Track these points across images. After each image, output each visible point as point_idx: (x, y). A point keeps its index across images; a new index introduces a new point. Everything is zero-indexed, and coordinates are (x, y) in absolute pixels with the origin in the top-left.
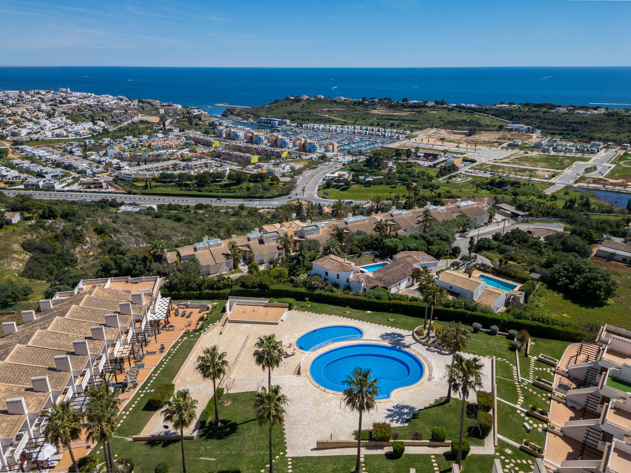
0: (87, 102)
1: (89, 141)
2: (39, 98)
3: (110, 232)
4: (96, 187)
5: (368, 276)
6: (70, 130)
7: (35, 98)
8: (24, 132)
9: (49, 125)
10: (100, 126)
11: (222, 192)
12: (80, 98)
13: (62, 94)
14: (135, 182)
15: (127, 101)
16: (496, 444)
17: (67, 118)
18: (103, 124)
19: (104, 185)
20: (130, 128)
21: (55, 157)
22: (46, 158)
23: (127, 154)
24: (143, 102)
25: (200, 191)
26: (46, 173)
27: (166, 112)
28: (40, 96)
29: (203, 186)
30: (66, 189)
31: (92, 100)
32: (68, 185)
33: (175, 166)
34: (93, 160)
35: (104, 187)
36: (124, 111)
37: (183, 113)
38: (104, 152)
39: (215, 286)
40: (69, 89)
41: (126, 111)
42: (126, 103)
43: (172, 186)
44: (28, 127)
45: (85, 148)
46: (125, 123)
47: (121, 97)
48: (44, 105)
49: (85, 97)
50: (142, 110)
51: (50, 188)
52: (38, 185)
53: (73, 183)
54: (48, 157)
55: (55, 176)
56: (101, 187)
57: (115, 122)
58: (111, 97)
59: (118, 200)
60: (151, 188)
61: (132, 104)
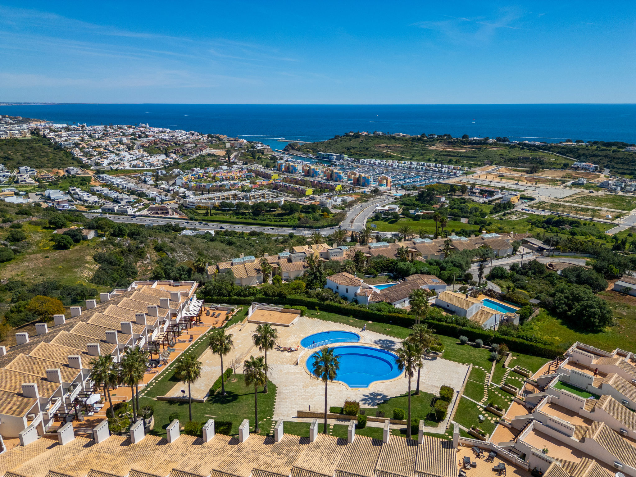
0: (163, 137)
1: (161, 172)
2: (121, 132)
3: (168, 250)
4: (163, 213)
5: (375, 292)
6: (145, 161)
7: (118, 133)
8: (106, 162)
9: (128, 156)
10: (172, 158)
11: (275, 221)
12: (157, 133)
13: (142, 129)
14: (197, 209)
15: (197, 135)
16: (448, 427)
17: (144, 151)
18: (174, 156)
19: (170, 211)
20: (198, 160)
21: (130, 185)
22: (123, 186)
23: (193, 184)
24: (212, 137)
25: (255, 219)
26: (122, 199)
27: (233, 146)
28: (122, 130)
29: (258, 215)
30: (137, 213)
31: (167, 135)
32: (139, 211)
33: (235, 196)
34: (163, 189)
35: (170, 213)
36: (194, 145)
37: (247, 147)
38: (174, 181)
39: (242, 294)
40: (148, 125)
41: (196, 145)
42: (197, 138)
43: (230, 214)
44: (109, 158)
45: (157, 178)
46: (195, 156)
47: (193, 132)
48: (125, 139)
49: (162, 132)
50: (210, 144)
51: (123, 213)
52: (114, 209)
53: (143, 209)
54: (125, 185)
55: (128, 202)
56: (167, 213)
57: (186, 155)
58: (184, 132)
59: (181, 226)
60: (211, 215)
61: (202, 139)
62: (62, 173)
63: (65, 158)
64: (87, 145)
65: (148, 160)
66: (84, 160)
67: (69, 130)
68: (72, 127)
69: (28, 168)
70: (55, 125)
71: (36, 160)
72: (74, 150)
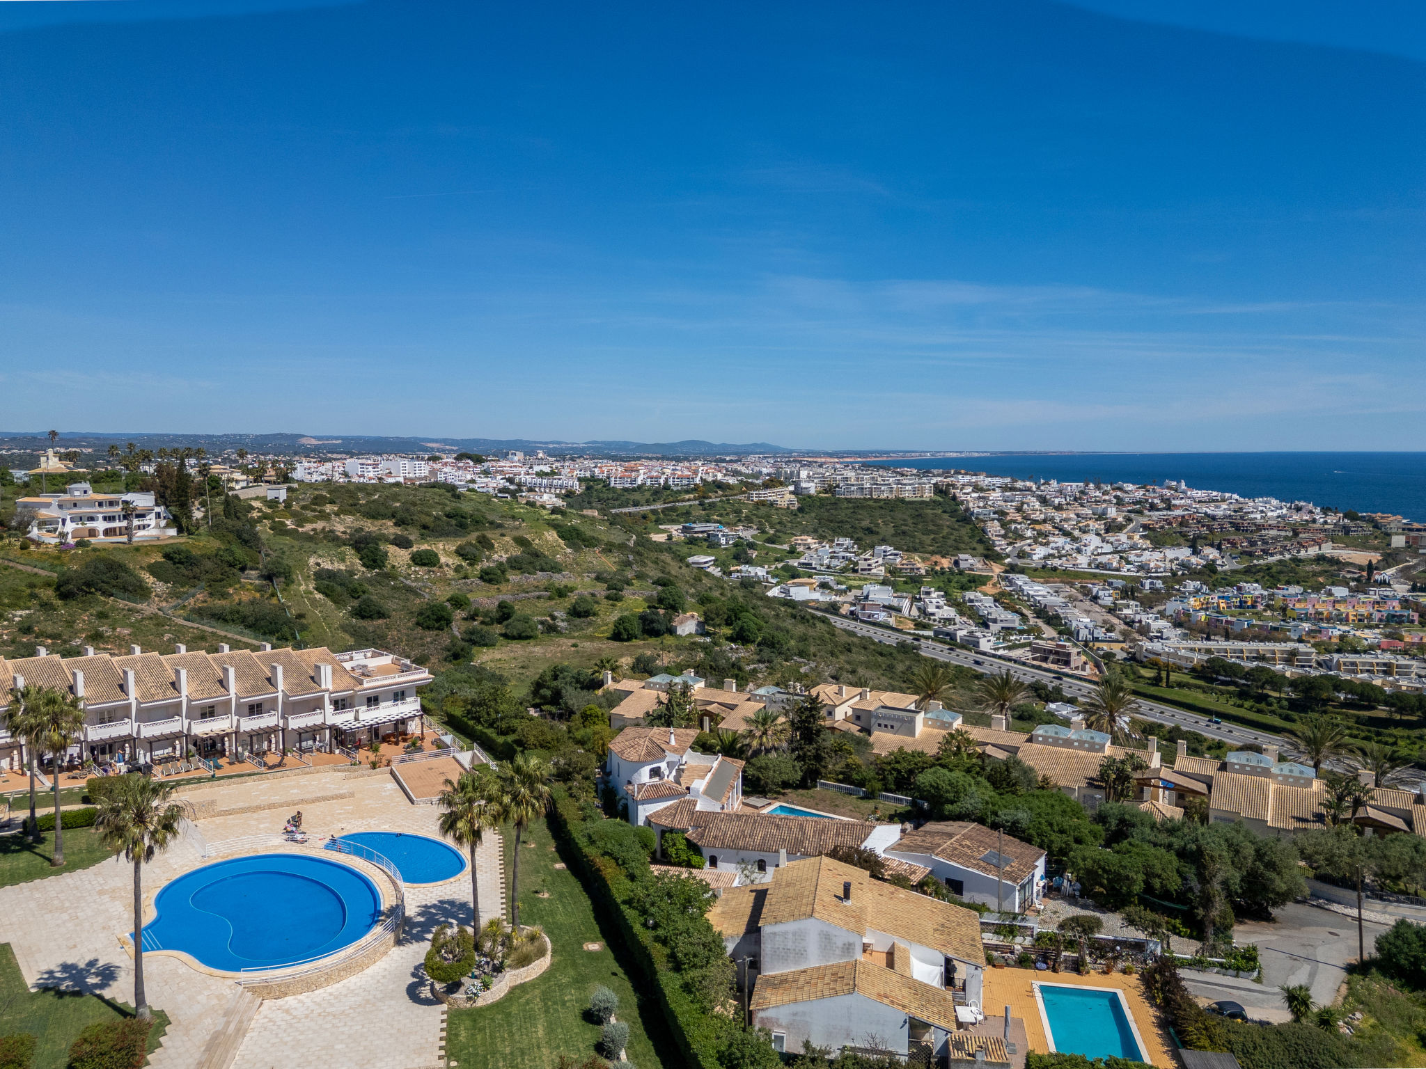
0: (1211, 510)
1: (1151, 583)
2: (1116, 497)
4: (1056, 662)
6: (1132, 558)
7: (1107, 497)
8: (1040, 552)
9: (1093, 541)
10: (1205, 558)
12: (1200, 502)
13: (1165, 491)
14: (1144, 667)
15: (1311, 512)
17: (1142, 537)
18: (1212, 553)
19: (1080, 661)
20: (1275, 569)
21: (1053, 601)
22: (1035, 600)
23: (1201, 616)
24: (1354, 518)
25: (1287, 718)
26: (995, 621)
27: (1411, 544)
28: (1119, 493)
29: (1304, 710)
30: (1001, 652)
31: (1225, 507)
32: (1009, 648)
33: (1291, 658)
35: (1073, 665)
36: (1290, 534)
40: (1183, 483)
41: (1296, 534)
42: (1306, 518)
43: (1223, 693)
44: (1052, 545)
45: (1129, 594)
46: (1275, 558)
47: (1302, 504)
48: (1114, 509)
49: (1213, 501)
50: (1343, 535)
51: (971, 644)
52: (955, 635)
53: (1022, 646)
54: (1038, 598)
55: (1008, 628)
56: (1067, 663)
57: (1250, 554)
58: (1275, 502)
59: (1067, 692)
60: (1168, 686)
61: (1322, 520)
62: (946, 563)
63: (966, 539)
64: (1024, 518)
65: (1138, 556)
66: (1000, 544)
67: (1013, 489)
68: (1019, 484)
69: (889, 548)
70: (989, 479)
71: (914, 537)
72: (989, 523)
